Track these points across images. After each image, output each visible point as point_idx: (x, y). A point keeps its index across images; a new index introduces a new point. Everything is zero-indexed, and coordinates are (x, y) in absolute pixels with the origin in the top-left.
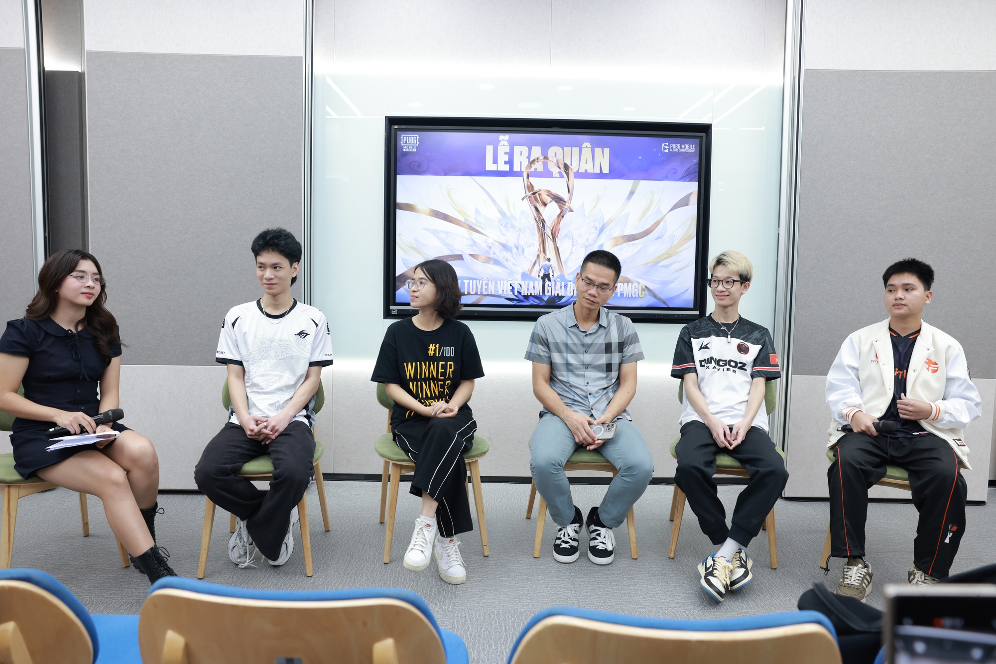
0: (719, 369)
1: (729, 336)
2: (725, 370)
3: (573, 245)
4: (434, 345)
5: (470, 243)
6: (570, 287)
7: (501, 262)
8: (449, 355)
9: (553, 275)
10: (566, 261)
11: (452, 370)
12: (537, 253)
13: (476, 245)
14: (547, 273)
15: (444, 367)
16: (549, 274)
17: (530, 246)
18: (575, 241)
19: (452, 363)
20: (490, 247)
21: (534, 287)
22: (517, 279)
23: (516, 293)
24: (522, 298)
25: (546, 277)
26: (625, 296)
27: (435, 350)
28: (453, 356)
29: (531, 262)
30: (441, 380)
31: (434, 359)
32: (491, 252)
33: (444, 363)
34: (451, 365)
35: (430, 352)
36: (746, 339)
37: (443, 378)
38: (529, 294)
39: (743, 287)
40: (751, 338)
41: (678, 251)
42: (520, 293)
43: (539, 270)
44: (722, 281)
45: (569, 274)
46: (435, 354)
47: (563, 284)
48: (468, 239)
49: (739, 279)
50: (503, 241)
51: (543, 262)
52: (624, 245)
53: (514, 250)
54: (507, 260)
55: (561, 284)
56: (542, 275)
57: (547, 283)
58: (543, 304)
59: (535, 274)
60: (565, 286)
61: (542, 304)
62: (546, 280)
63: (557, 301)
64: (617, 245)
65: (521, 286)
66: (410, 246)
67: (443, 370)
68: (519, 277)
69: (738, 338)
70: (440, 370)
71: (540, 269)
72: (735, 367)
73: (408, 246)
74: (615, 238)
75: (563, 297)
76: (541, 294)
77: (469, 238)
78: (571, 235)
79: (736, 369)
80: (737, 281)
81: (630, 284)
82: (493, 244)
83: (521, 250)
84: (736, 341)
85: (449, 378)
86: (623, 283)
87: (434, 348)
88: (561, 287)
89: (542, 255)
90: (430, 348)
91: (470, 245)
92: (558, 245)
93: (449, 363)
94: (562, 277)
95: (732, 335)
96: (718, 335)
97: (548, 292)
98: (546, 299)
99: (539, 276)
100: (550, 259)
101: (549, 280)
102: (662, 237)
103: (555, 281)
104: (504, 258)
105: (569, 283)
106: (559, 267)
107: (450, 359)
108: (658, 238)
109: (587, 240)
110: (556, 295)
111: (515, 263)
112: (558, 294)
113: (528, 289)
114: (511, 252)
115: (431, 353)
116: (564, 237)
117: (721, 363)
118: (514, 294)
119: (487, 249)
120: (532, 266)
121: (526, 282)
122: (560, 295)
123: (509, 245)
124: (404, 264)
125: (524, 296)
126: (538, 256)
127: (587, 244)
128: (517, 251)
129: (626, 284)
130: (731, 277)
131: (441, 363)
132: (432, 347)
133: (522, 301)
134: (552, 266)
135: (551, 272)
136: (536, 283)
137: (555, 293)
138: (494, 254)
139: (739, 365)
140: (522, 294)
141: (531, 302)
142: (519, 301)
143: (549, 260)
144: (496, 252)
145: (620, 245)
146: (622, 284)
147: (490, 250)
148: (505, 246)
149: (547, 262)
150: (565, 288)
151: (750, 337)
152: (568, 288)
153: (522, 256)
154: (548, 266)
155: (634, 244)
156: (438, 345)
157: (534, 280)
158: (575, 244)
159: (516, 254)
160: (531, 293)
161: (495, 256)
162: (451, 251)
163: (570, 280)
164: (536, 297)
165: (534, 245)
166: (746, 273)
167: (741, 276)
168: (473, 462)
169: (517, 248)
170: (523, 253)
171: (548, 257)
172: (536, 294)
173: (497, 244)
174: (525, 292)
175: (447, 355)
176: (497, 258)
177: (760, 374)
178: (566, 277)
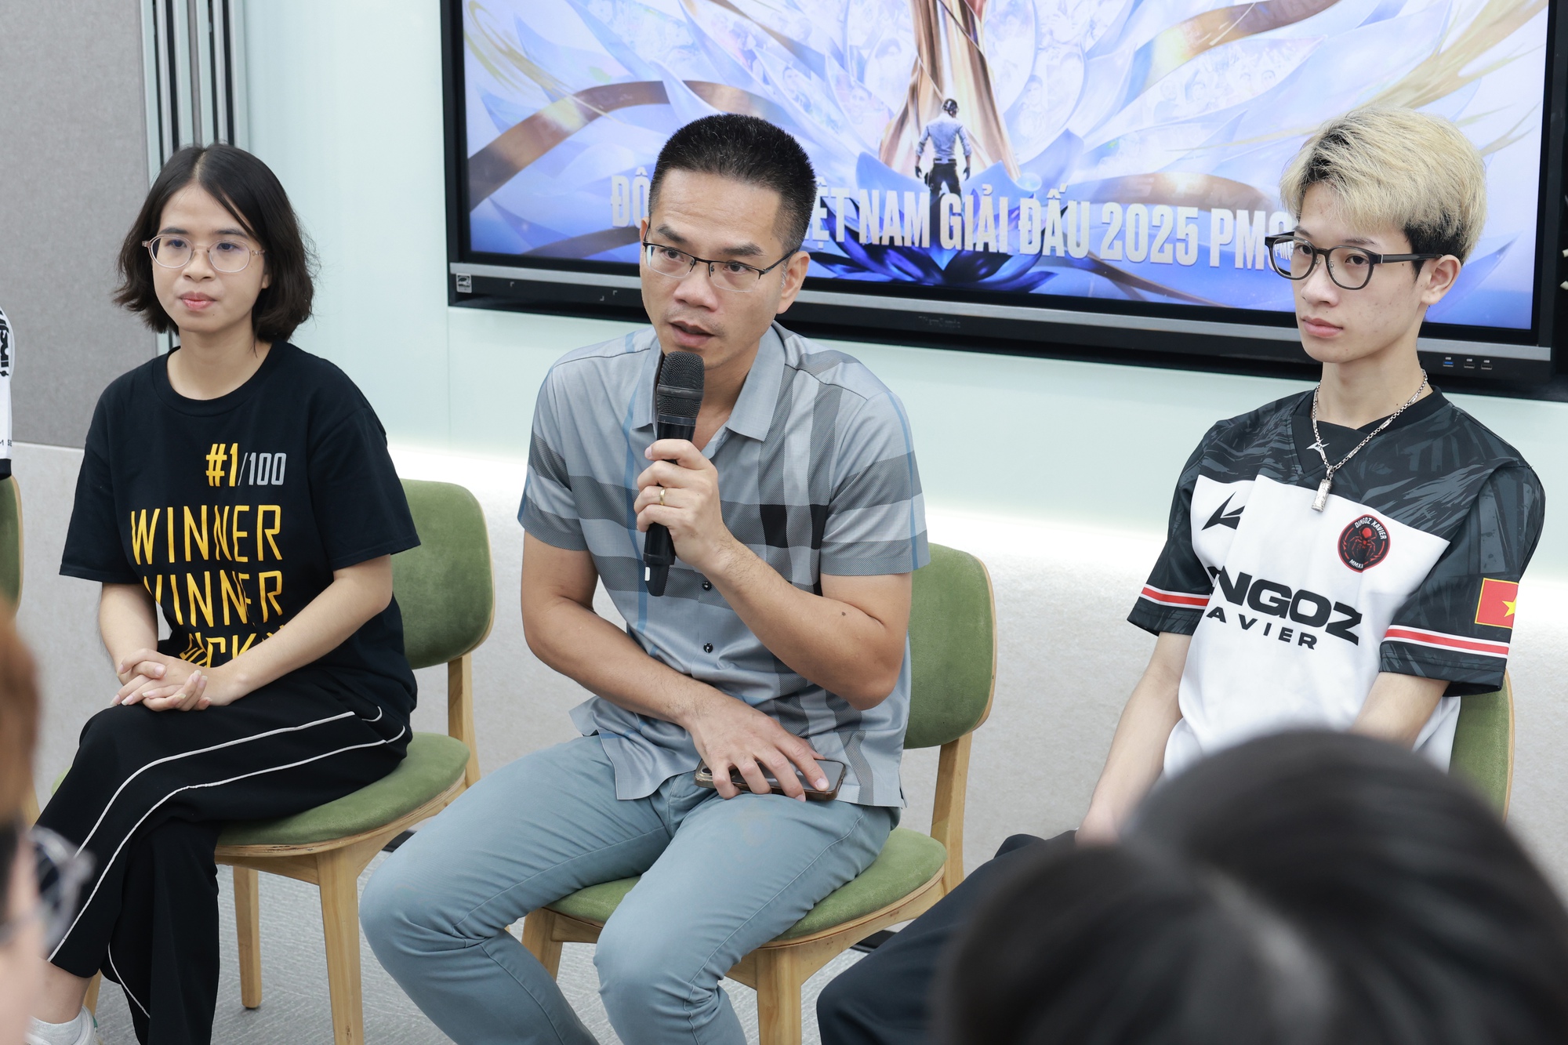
0: (1254, 621)
1: (1325, 486)
2: (1275, 631)
3: (1038, 49)
4: (223, 446)
5: (686, 38)
6: (1030, 218)
7: (789, 110)
8: (265, 482)
9: (967, 170)
10: (1014, 112)
11: (277, 530)
12: (911, 81)
13: (704, 46)
14: (945, 161)
15: (248, 522)
16: (952, 164)
17: (883, 52)
18: (1044, 30)
19: (277, 509)
20: (751, 56)
21: (902, 215)
22: (842, 182)
23: (841, 236)
24: (861, 254)
25: (943, 175)
26: (1239, 264)
27: (226, 466)
28: (280, 482)
29: (891, 114)
30: (242, 568)
31: (222, 496)
32: (756, 77)
33: (246, 508)
34: (269, 518)
35: (210, 473)
36: (1392, 505)
37: (245, 559)
38: (886, 242)
39: (1426, 275)
40: (1416, 499)
41: (1463, 73)
42: (853, 235)
43: (916, 147)
44: (1327, 254)
45: (1023, 167)
46: (225, 480)
47: (1004, 205)
48: (678, 23)
49: (1405, 248)
50: (793, 32)
51: (932, 117)
52: (1237, 46)
53: (832, 68)
54: (807, 107)
55: (996, 205)
56: (927, 167)
57: (948, 199)
58: (935, 280)
59: (902, 163)
60: (1011, 212)
61: (930, 282)
62: (944, 186)
63: (983, 271)
64: (1204, 48)
65: (857, 208)
66: (503, 47)
67: (244, 534)
68: (850, 172)
69: (1356, 497)
70: (236, 534)
71: (922, 145)
72: (1317, 620)
73: (501, 51)
74: (1198, 17)
75: (1003, 258)
76: (926, 244)
77: (684, 19)
78: (1030, 7)
79: (1320, 632)
80: (1391, 259)
81: (1260, 215)
82: (759, 44)
83: (853, 66)
84: (1346, 512)
85: (270, 563)
86: (1233, 208)
87: (222, 457)
88: (997, 218)
89: (927, 87)
90: (211, 458)
91: (683, 47)
92: (984, 47)
93: (262, 509)
94: (1000, 178)
95: (1341, 482)
96: (1285, 478)
97: (951, 237)
98: (943, 262)
99: (918, 170)
100: (954, 104)
101: (955, 189)
102: (1396, 12)
103: (974, 193)
104: (797, 99)
105: (1025, 204)
106: (989, 135)
107: (270, 494)
108: (1377, 17)
109: (1092, 26)
110: (980, 248)
111: (835, 116)
112: (986, 245)
113: (881, 221)
114: (822, 75)
115: (214, 474)
116: (1006, 15)
117: (1266, 597)
118: (833, 235)
119: (741, 61)
120: (892, 130)
121: (876, 193)
122: (992, 249)
123: (813, 46)
124: (491, 113)
125: (870, 248)
126: (914, 91)
127: (1089, 44)
128: (842, 72)
129: (1243, 214)
130: (1362, 242)
131: (238, 508)
132: (216, 455)
133: (862, 268)
134: (964, 131)
135: (958, 155)
136: (909, 196)
137: (975, 241)
138: (765, 80)
139: (1336, 617)
140: (863, 240)
141: (895, 270)
142: (853, 264)
143: (952, 108)
144: (771, 75)
145: (1220, 48)
146: (1227, 214)
147: (751, 68)
148: (798, 51)
149: (945, 117)
150: (1010, 220)
151: (1415, 493)
152: (1023, 223)
153: (860, 93)
154: (951, 131)
155: (1275, 44)
156: (235, 447)
157: (899, 184)
158: (1045, 42)
159: (838, 82)
160: (892, 239)
161: (769, 89)
162: (630, 69)
163: (1028, 188)
164: (907, 253)
165: (900, 49)
166: (1436, 217)
167: (1413, 233)
168: (324, 853)
169: (840, 58)
170: (861, 78)
171: (949, 93)
172: (908, 243)
173: (773, 42)
174: (870, 234)
175: (259, 482)
176: (775, 99)
177: (1404, 660)
178: (1015, 178)
